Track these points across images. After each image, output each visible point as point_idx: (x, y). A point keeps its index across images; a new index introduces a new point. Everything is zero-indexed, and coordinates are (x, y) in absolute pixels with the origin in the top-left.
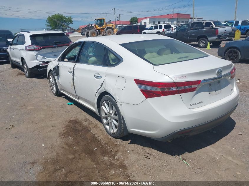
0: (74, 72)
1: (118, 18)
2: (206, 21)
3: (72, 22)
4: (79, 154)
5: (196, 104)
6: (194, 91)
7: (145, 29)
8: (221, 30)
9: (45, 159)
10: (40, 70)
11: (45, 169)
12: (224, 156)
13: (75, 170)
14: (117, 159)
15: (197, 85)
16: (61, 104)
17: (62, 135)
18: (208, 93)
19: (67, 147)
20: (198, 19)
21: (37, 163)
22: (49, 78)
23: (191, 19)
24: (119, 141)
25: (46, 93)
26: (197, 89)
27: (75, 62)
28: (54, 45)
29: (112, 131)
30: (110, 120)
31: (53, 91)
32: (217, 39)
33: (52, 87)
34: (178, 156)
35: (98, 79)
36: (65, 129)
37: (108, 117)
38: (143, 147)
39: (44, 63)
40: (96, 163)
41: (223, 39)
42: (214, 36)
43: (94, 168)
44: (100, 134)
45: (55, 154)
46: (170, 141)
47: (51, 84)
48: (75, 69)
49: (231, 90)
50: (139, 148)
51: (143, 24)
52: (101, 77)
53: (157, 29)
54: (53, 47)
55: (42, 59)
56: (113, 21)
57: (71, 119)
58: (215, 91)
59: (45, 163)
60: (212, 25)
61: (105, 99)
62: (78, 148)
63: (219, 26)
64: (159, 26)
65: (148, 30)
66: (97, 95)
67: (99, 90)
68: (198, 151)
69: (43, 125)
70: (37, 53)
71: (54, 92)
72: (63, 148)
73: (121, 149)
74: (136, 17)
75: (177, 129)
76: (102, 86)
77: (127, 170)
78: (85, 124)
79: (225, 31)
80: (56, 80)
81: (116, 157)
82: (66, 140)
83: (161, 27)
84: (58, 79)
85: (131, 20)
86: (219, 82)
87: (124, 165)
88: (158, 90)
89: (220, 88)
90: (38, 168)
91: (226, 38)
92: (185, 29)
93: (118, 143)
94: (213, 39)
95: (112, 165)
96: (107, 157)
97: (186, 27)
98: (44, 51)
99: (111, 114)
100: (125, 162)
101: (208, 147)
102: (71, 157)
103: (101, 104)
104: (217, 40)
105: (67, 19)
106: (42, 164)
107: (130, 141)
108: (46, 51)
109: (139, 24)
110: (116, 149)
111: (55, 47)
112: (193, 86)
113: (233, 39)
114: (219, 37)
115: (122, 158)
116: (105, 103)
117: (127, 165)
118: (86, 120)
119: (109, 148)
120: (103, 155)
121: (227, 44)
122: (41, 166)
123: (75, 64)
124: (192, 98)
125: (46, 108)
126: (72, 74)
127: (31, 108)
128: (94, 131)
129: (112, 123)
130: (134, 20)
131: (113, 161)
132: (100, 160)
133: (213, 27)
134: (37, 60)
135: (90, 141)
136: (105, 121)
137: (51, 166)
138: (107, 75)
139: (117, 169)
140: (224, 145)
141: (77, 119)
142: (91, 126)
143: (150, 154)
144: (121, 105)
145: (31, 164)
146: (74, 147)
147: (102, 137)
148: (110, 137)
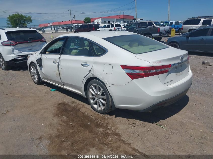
0: (59, 62)
1: (73, 18)
2: (148, 21)
3: (32, 20)
4: (77, 128)
5: (168, 82)
6: (167, 72)
7: (99, 27)
8: (162, 28)
9: (49, 135)
10: (17, 63)
11: (52, 142)
12: (189, 120)
13: (79, 141)
14: (109, 129)
15: (169, 68)
16: (45, 91)
17: (56, 115)
18: (175, 74)
19: (65, 124)
20: (140, 19)
21: (44, 138)
22: (30, 69)
23: (135, 19)
24: (107, 116)
25: (27, 82)
26: (169, 71)
27: (59, 54)
28: (29, 40)
29: (99, 109)
30: (98, 100)
31: (34, 80)
32: (159, 35)
33: (33, 77)
34: (155, 123)
35: (85, 67)
36: (57, 110)
37: (95, 98)
38: (127, 119)
39: (20, 56)
40: (94, 134)
41: (163, 36)
42: (157, 33)
43: (93, 137)
44: (89, 112)
45: (56, 130)
46: (151, 112)
47: (32, 75)
48: (60, 60)
49: (188, 72)
50: (124, 120)
51: (96, 23)
52: (89, 65)
53: (109, 27)
54: (27, 43)
55: (18, 53)
56: (69, 21)
57: (60, 102)
58: (179, 72)
59: (50, 138)
60: (153, 24)
61: (92, 83)
62: (73, 124)
63: (159, 26)
64: (111, 25)
65: (102, 28)
66: (84, 80)
67: (87, 76)
68: (168, 118)
69: (35, 108)
70: (13, 47)
71: (36, 81)
72: (61, 125)
73: (110, 121)
74: (89, 17)
75: (156, 102)
76: (90, 73)
77: (120, 136)
78: (73, 105)
79: (165, 29)
80: (39, 71)
81: (108, 128)
82: (61, 119)
83: (112, 26)
84: (41, 69)
85: (84, 20)
86: (181, 66)
87: (117, 133)
88: (142, 72)
89: (182, 70)
90: (46, 142)
91: (166, 35)
92: (133, 28)
93: (107, 117)
94: (156, 35)
95: (107, 134)
96: (101, 129)
97: (133, 26)
98: (20, 46)
99: (99, 95)
100: (117, 131)
101: (175, 115)
102: (71, 131)
103: (88, 87)
104: (159, 37)
105: (26, 18)
106: (48, 139)
107: (115, 115)
108: (22, 46)
109: (92, 23)
110: (106, 122)
111: (30, 43)
112: (166, 69)
113: (170, 36)
114: (161, 34)
115: (113, 128)
116: (92, 86)
117: (119, 133)
118: (73, 102)
119: (100, 121)
120: (97, 128)
121: (169, 39)
122: (48, 140)
123: (60, 55)
124: (166, 78)
125: (32, 95)
126: (57, 64)
127: (19, 95)
128: (83, 110)
129: (100, 102)
130: (88, 20)
131: (107, 131)
132: (96, 131)
133: (154, 26)
134: (14, 54)
135: (82, 118)
136: (92, 101)
137: (56, 140)
138: (94, 63)
139: (112, 136)
140: (186, 112)
141: (64, 102)
142: (78, 107)
143: (134, 123)
144: (109, 87)
145: (38, 139)
146: (71, 124)
147: (92, 114)
148: (98, 113)
